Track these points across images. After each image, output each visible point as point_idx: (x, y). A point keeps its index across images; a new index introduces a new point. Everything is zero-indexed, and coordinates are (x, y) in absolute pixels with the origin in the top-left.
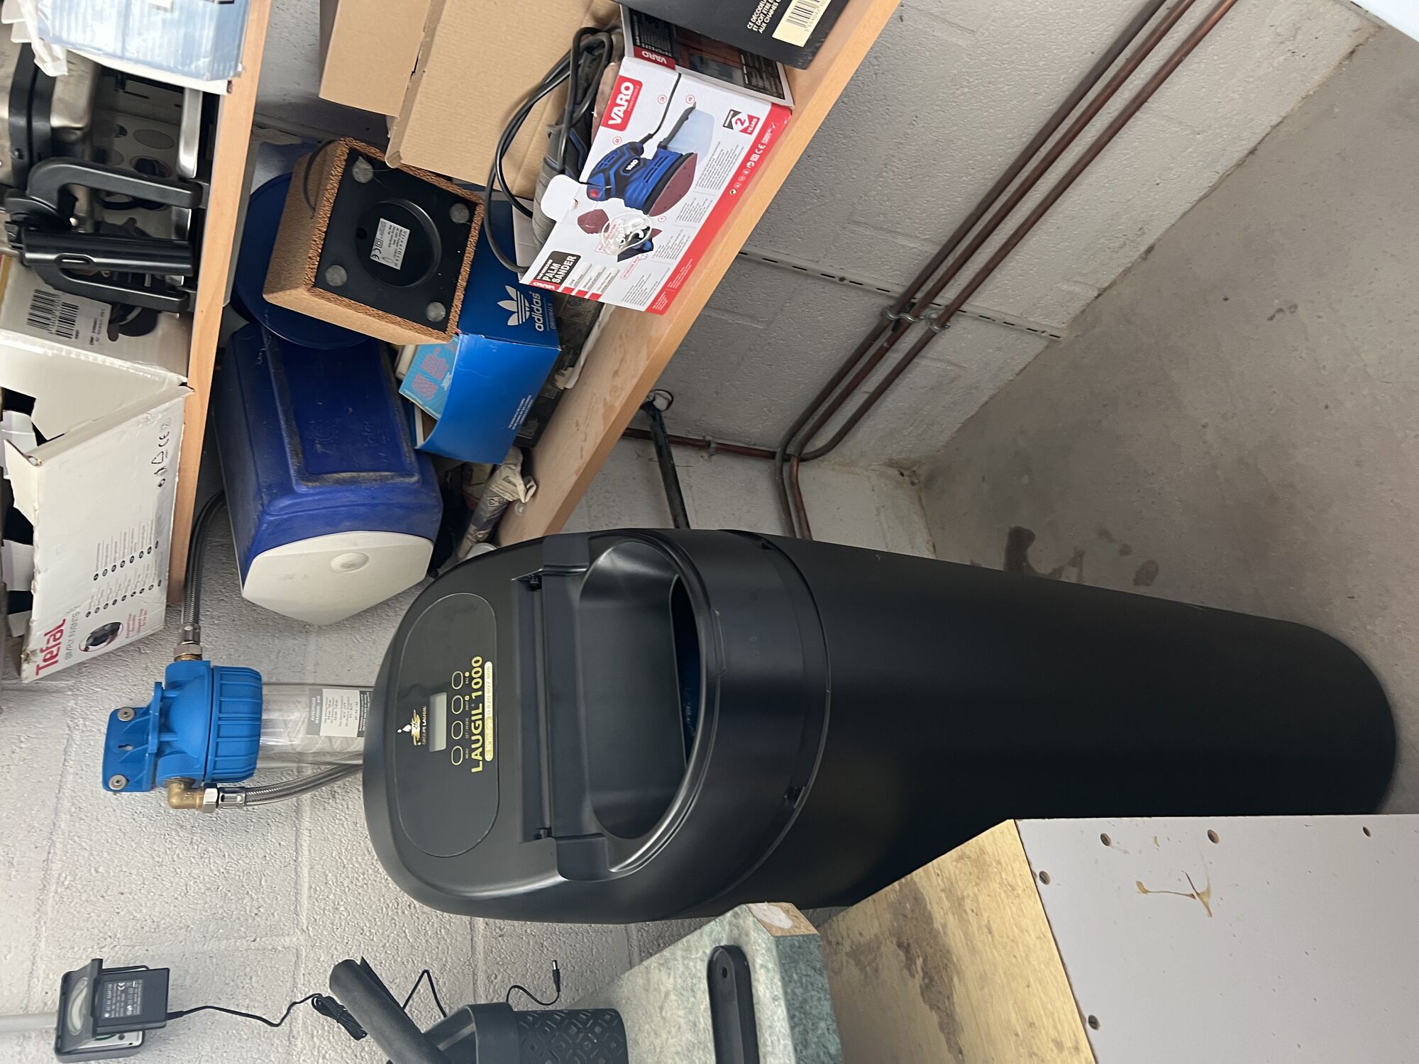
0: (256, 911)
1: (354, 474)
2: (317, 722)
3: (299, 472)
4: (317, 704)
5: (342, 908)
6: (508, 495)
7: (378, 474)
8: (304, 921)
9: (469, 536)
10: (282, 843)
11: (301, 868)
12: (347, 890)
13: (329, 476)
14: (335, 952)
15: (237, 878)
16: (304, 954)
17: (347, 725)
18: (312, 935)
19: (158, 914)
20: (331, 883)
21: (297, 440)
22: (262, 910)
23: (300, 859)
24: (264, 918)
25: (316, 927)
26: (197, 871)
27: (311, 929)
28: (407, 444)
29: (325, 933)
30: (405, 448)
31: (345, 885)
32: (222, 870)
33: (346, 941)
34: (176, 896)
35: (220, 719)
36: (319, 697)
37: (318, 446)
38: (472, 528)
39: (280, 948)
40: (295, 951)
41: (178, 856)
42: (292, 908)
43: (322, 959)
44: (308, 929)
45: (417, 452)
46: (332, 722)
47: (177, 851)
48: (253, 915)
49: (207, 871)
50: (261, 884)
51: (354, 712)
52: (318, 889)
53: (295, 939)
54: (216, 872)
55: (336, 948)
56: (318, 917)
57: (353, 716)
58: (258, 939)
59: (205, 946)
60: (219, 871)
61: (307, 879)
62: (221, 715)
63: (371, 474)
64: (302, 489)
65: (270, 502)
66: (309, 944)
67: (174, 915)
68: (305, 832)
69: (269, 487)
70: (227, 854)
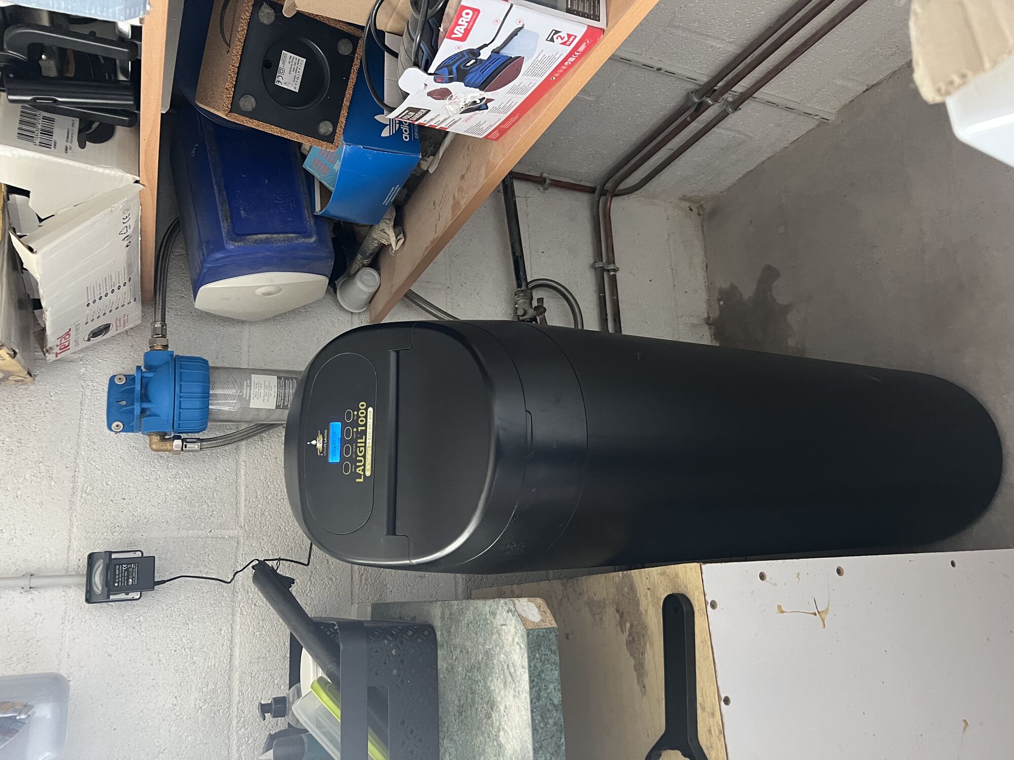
0: (211, 514)
1: (269, 236)
2: (247, 399)
3: (228, 233)
4: (247, 386)
5: (267, 513)
6: (384, 240)
7: (286, 235)
8: (242, 521)
9: (357, 261)
10: (227, 470)
11: (240, 487)
12: (270, 502)
13: (250, 237)
14: (262, 541)
15: (198, 492)
16: (242, 541)
17: (268, 401)
18: (247, 530)
19: (148, 513)
20: (259, 497)
21: (227, 206)
22: (214, 513)
23: (239, 481)
24: (216, 518)
25: (250, 525)
26: (172, 486)
27: (246, 527)
28: (308, 210)
29: (256, 529)
30: (306, 213)
31: (269, 499)
32: (188, 486)
33: (269, 534)
34: (159, 502)
35: (180, 397)
36: (248, 381)
37: (242, 212)
38: (359, 257)
39: (226, 537)
40: (236, 540)
41: (159, 476)
42: (234, 512)
43: (253, 545)
44: (245, 526)
45: (317, 218)
46: (258, 399)
47: (159, 473)
48: (209, 516)
49: (179, 486)
50: (213, 496)
51: (272, 392)
52: (251, 500)
53: (236, 532)
54: (184, 488)
55: (263, 539)
56: (251, 519)
57: (273, 395)
58: (213, 531)
59: (179, 535)
60: (186, 487)
61: (243, 494)
62: (181, 394)
63: (281, 235)
64: (231, 246)
65: (208, 255)
66: (245, 536)
67: (158, 514)
68: (242, 463)
69: (207, 242)
70: (191, 475)
